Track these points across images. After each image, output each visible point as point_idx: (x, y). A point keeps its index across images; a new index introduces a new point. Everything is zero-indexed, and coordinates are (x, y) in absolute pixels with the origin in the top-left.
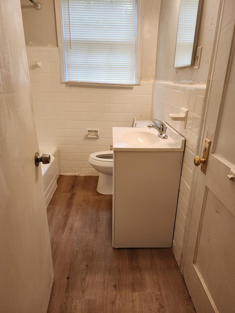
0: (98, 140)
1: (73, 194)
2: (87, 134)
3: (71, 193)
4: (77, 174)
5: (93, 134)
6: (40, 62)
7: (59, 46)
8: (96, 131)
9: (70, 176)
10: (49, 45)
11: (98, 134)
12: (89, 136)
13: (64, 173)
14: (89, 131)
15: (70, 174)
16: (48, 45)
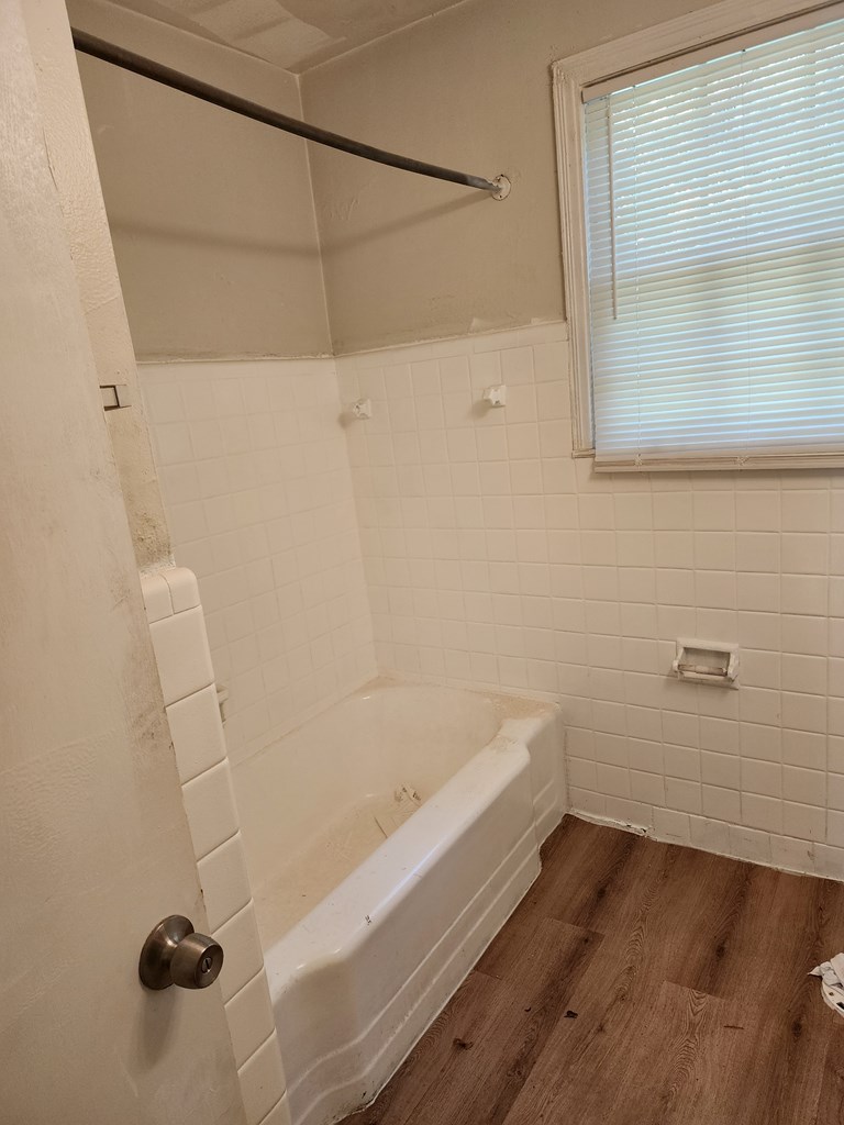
0: (731, 692)
1: (586, 941)
2: (676, 664)
3: (579, 931)
4: (636, 828)
5: (705, 669)
6: (504, 387)
7: (568, 316)
8: (725, 656)
9: (607, 830)
10: (535, 321)
11: (730, 671)
12: (688, 674)
13: (584, 809)
14: (687, 650)
15: (607, 819)
16: (533, 320)
